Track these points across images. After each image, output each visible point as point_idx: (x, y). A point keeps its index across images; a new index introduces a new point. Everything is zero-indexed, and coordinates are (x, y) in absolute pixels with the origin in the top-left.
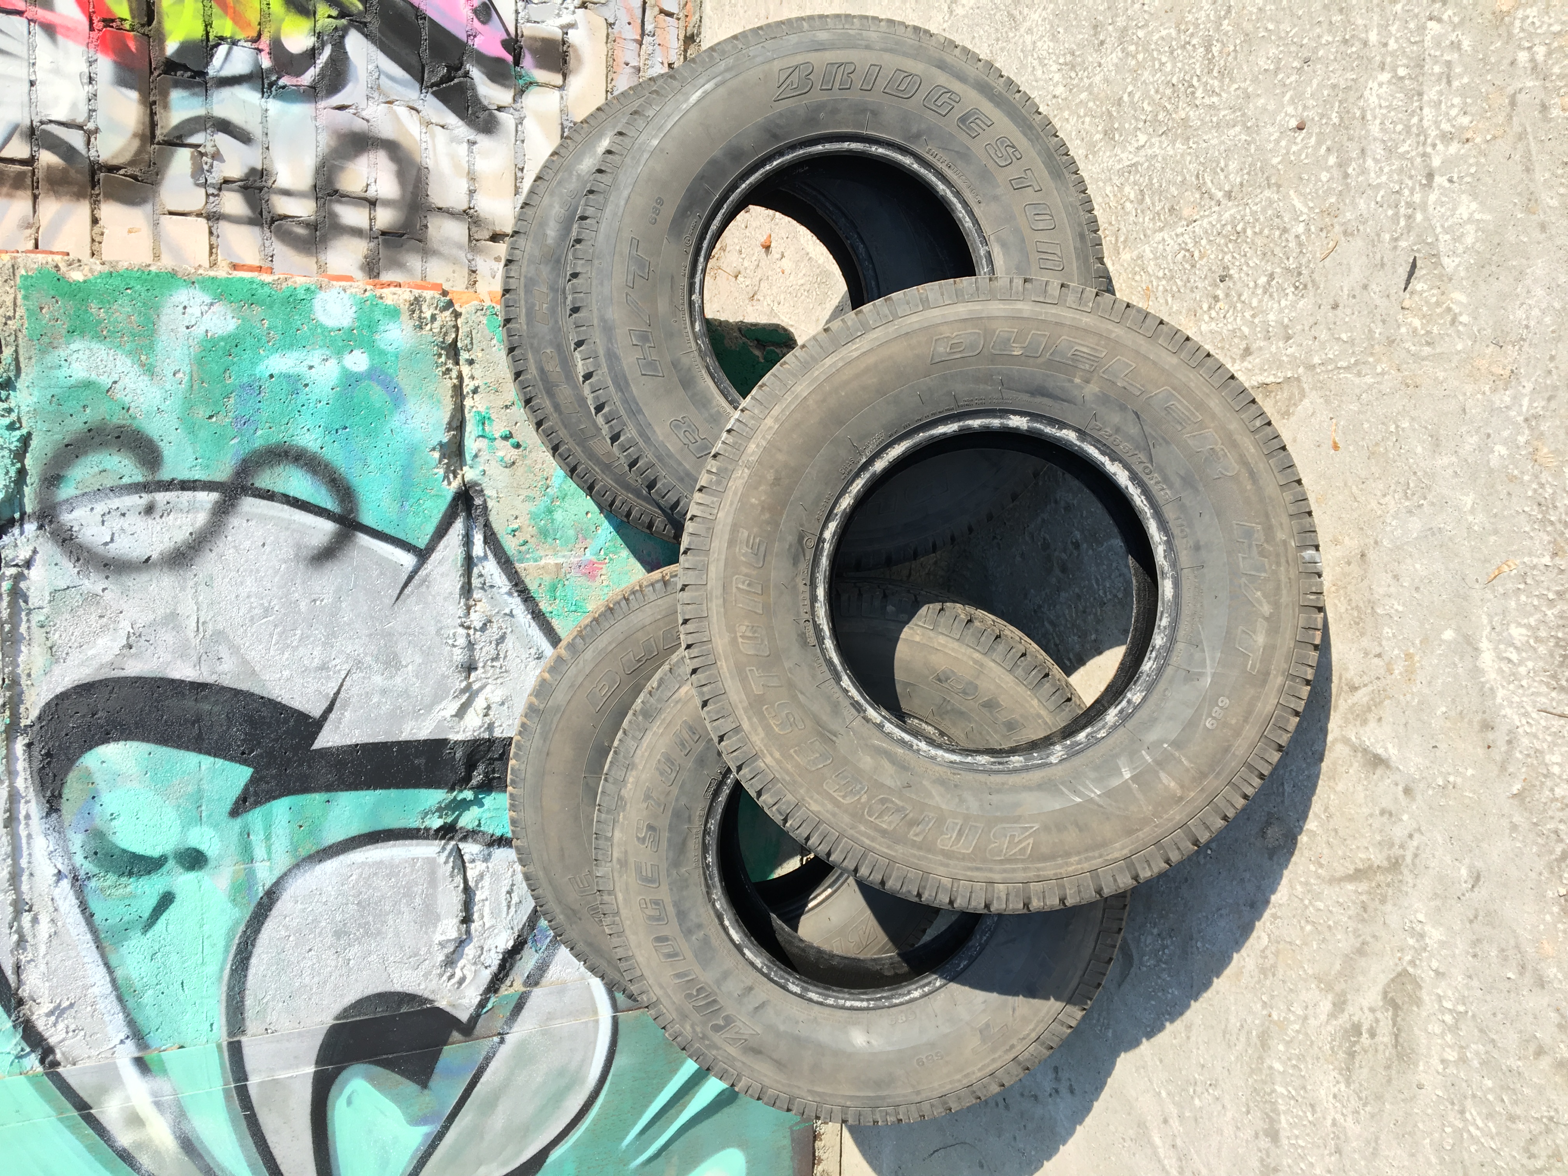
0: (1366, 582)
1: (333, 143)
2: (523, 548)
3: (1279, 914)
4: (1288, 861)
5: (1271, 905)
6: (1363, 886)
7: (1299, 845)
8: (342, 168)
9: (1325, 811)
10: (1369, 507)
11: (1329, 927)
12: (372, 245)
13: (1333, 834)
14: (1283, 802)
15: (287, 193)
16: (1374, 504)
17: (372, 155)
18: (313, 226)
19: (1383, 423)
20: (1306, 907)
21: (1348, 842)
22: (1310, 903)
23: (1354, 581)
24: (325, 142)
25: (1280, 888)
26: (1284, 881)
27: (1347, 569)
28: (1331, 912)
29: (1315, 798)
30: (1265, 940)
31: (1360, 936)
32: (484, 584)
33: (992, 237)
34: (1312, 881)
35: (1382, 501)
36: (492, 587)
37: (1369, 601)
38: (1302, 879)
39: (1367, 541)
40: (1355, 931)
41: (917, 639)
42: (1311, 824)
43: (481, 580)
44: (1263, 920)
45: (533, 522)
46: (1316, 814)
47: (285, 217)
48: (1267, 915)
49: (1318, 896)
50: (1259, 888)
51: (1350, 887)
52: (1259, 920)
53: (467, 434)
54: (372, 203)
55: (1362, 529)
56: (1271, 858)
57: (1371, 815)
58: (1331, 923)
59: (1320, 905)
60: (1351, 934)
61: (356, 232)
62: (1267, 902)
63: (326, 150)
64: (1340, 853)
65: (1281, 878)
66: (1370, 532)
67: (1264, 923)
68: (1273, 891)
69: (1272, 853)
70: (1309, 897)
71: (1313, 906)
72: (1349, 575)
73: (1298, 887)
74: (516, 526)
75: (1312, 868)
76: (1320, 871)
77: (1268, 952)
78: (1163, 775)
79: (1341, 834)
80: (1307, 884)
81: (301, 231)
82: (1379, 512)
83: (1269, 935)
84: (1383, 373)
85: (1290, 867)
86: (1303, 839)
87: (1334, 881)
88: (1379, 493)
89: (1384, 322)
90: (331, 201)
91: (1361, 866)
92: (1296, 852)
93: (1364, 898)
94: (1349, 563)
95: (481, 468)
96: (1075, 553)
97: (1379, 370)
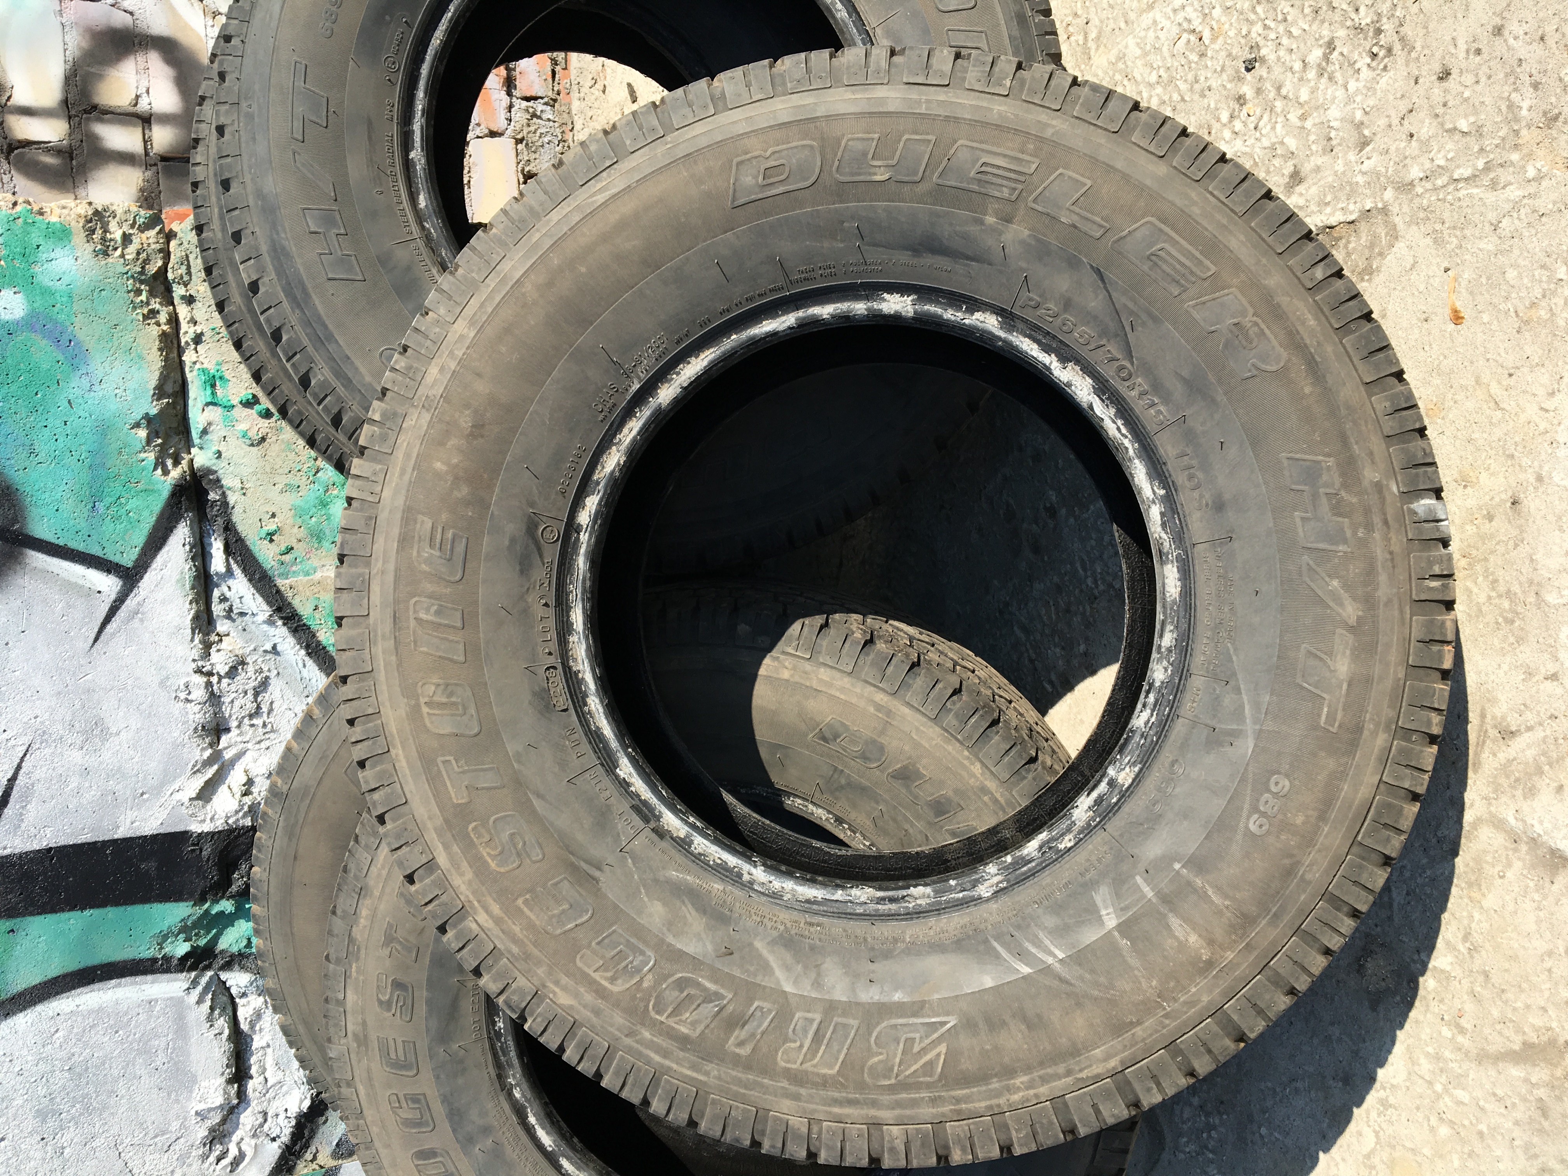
0: (1524, 550)
1: (85, 44)
2: (287, 558)
3: (1392, 1100)
4: (1404, 1016)
5: (1377, 1085)
6: (1540, 1074)
7: (1421, 992)
8: (100, 77)
9: (1466, 937)
10: (1523, 418)
11: (1481, 1134)
12: (149, 174)
13: (1481, 978)
14: (1390, 918)
15: (27, 112)
16: (1531, 411)
17: (140, 58)
18: (66, 153)
19: (1543, 267)
20: (1439, 1097)
21: (1510, 995)
22: (1446, 1090)
23: (1501, 549)
24: (76, 42)
25: (1391, 1058)
26: (1398, 1049)
27: (1486, 527)
28: (1482, 1109)
29: (1445, 917)
30: (1370, 1141)
31: (1536, 1156)
32: (231, 610)
33: (879, 31)
34: (1447, 1054)
35: (1549, 404)
36: (242, 614)
37: (1531, 582)
38: (1430, 1049)
39: (1522, 476)
40: (1527, 1147)
41: (786, 675)
42: (1440, 959)
43: (226, 605)
44: (1365, 1106)
45: (299, 521)
46: (1448, 943)
47: (28, 143)
48: (1371, 1099)
49: (1458, 1081)
50: (1356, 1053)
51: (1516, 1072)
52: (1359, 1105)
53: (191, 402)
54: (146, 120)
55: (1512, 456)
56: (1374, 1008)
57: (1550, 954)
58: (1483, 1127)
59: (1460, 1094)
60: (1519, 1152)
61: (125, 158)
62: (1372, 1079)
63: (77, 53)
64: (1496, 1013)
65: (1393, 1043)
66: (1526, 461)
67: (1368, 1112)
68: (1382, 1064)
69: (1376, 1000)
70: (1443, 1080)
71: (1451, 1095)
72: (1492, 536)
73: (1423, 1061)
74: (272, 527)
75: (1446, 1032)
76: (1460, 1039)
77: (1376, 1160)
78: (1174, 922)
79: (1495, 979)
80: (1438, 1057)
81: (49, 160)
82: (1543, 426)
83: (1377, 1133)
84: (1539, 178)
85: (1407, 1026)
86: (1428, 983)
87: (1483, 1058)
88: (1541, 392)
89: (1536, 86)
90: (88, 119)
91: (1533, 1038)
92: (1417, 1003)
93: (1542, 1093)
94: (1490, 518)
95: (215, 449)
96: (1051, 524)
97: (1531, 173)
